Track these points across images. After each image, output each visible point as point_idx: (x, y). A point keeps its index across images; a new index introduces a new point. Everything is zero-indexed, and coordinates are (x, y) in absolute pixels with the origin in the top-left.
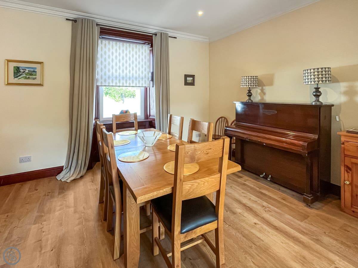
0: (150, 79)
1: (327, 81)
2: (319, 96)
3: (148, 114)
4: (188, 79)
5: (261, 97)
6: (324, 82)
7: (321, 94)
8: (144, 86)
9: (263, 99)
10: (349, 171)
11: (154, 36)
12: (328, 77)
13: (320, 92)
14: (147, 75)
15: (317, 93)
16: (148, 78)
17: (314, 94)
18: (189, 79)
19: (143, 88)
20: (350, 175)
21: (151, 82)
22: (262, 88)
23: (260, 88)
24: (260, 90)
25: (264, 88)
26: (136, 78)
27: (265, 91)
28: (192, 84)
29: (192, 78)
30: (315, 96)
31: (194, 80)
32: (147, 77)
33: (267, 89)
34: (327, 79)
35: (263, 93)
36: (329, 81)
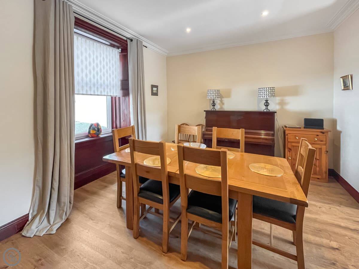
1: (272, 96)
2: (268, 105)
4: (154, 89)
5: (220, 106)
6: (270, 97)
7: (269, 104)
8: (110, 94)
9: (222, 108)
10: (290, 151)
12: (273, 94)
13: (268, 103)
15: (267, 104)
17: (265, 104)
19: (109, 98)
20: (291, 153)
22: (221, 99)
24: (220, 101)
25: (223, 99)
27: (223, 102)
28: (157, 94)
30: (265, 105)
33: (225, 100)
34: (272, 95)
35: (222, 103)
36: (273, 96)
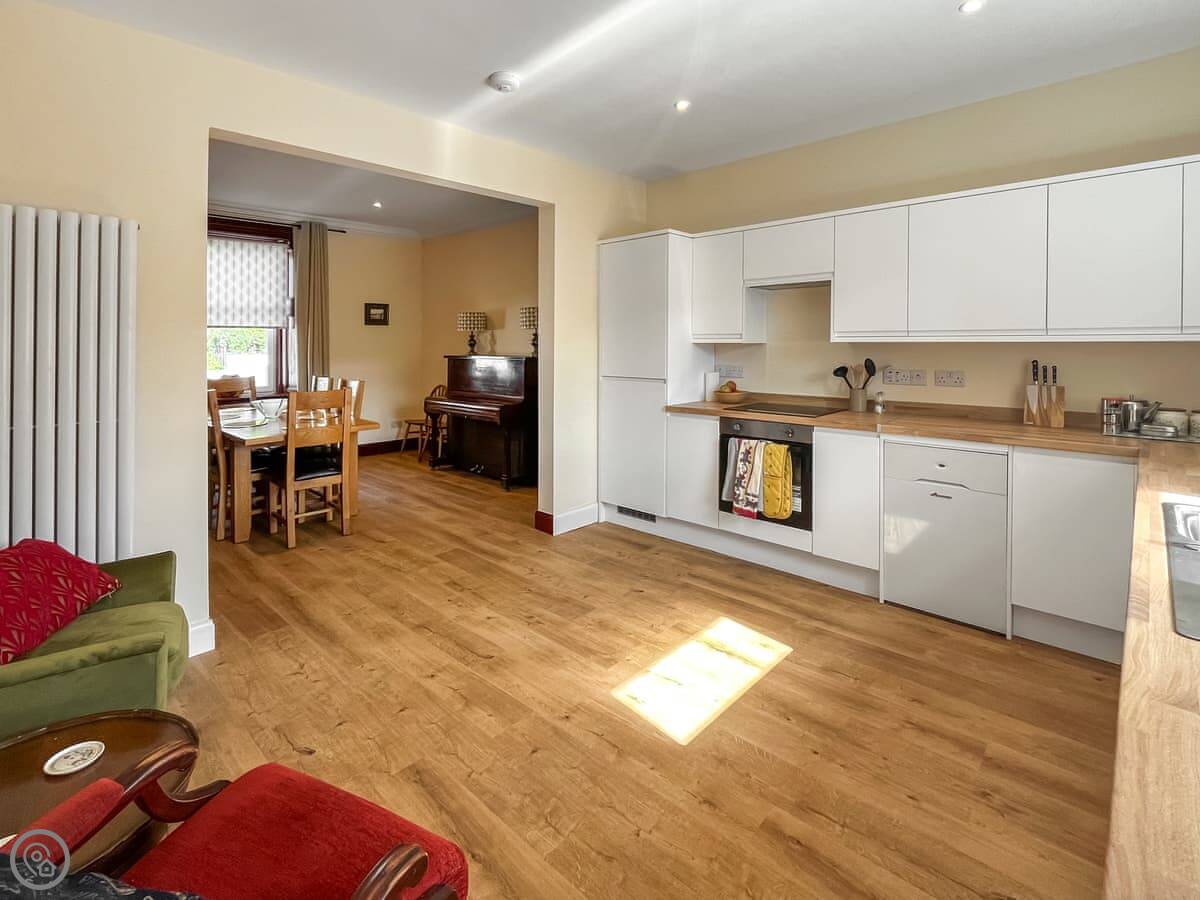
0: (288, 312)
3: (284, 383)
4: (373, 311)
5: (491, 347)
8: (274, 325)
9: (493, 350)
11: (295, 229)
14: (281, 304)
16: (284, 311)
18: (376, 313)
19: (273, 332)
21: (291, 318)
23: (490, 332)
24: (490, 335)
25: (495, 332)
26: (256, 311)
27: (495, 337)
28: (384, 321)
29: (381, 311)
31: (386, 314)
32: (281, 309)
33: (498, 334)
35: (494, 340)
